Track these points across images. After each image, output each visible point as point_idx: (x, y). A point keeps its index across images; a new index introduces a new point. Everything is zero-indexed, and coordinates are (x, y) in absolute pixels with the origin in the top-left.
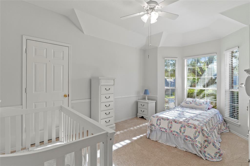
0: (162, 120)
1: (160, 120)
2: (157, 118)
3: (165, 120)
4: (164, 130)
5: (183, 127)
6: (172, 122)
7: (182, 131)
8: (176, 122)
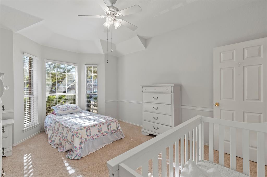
0: (91, 128)
1: (89, 129)
2: (86, 129)
3: (94, 127)
4: (96, 137)
5: (109, 125)
6: (100, 125)
7: (110, 128)
8: (103, 124)
